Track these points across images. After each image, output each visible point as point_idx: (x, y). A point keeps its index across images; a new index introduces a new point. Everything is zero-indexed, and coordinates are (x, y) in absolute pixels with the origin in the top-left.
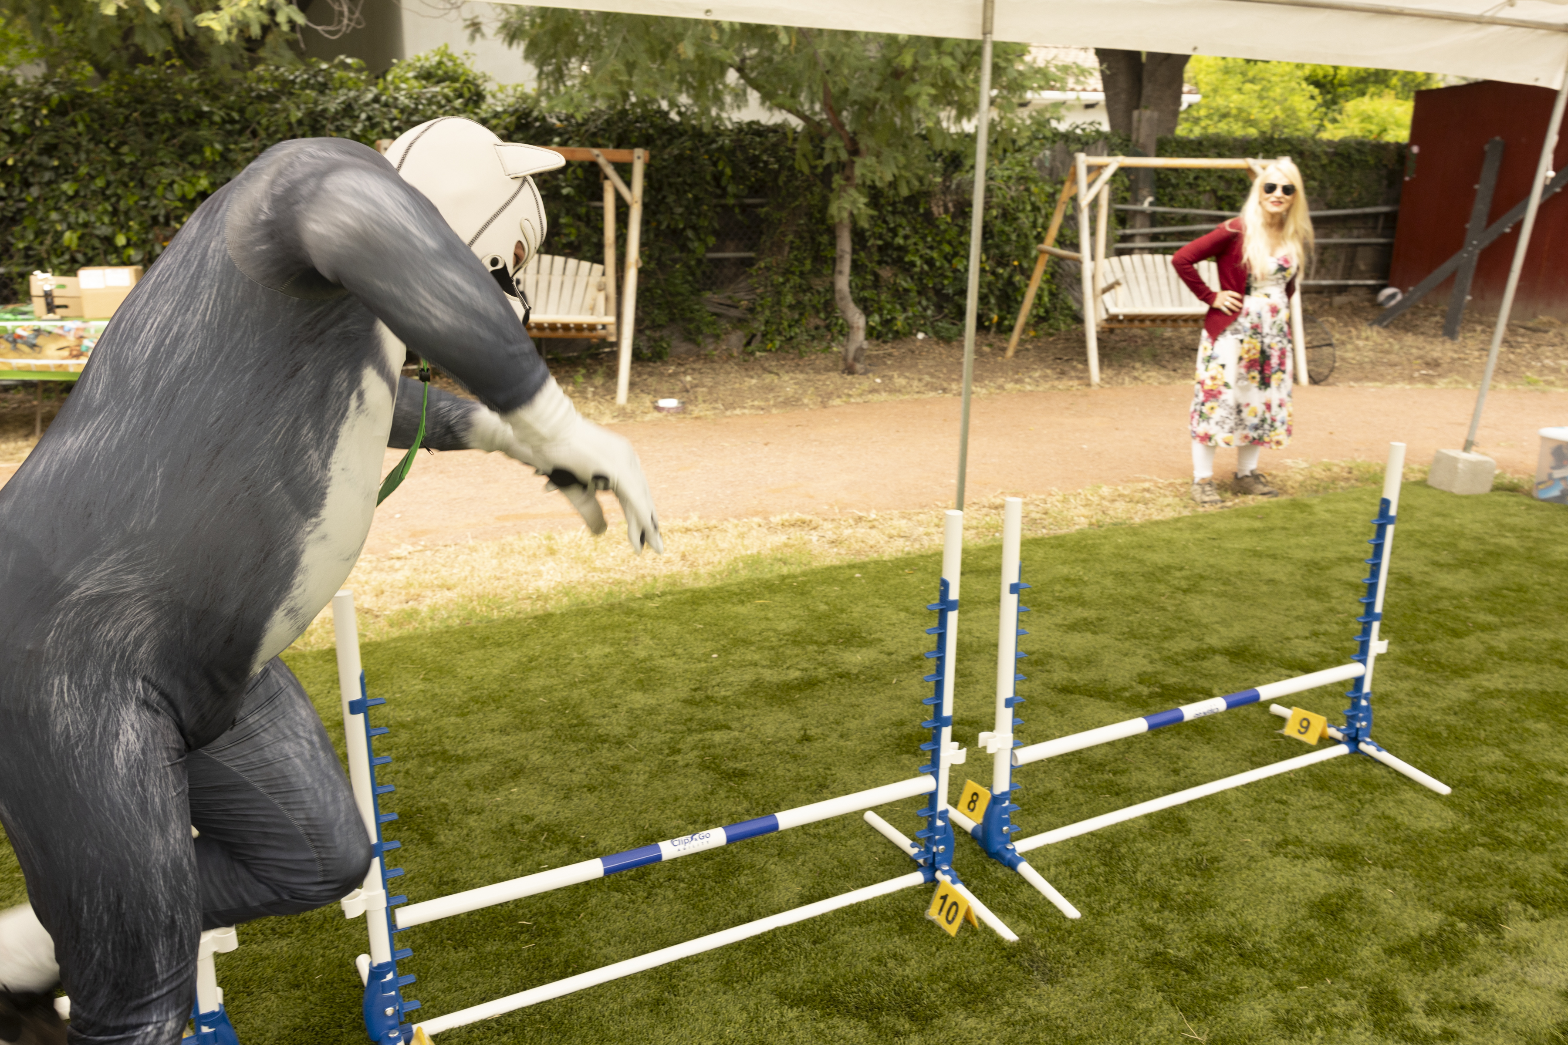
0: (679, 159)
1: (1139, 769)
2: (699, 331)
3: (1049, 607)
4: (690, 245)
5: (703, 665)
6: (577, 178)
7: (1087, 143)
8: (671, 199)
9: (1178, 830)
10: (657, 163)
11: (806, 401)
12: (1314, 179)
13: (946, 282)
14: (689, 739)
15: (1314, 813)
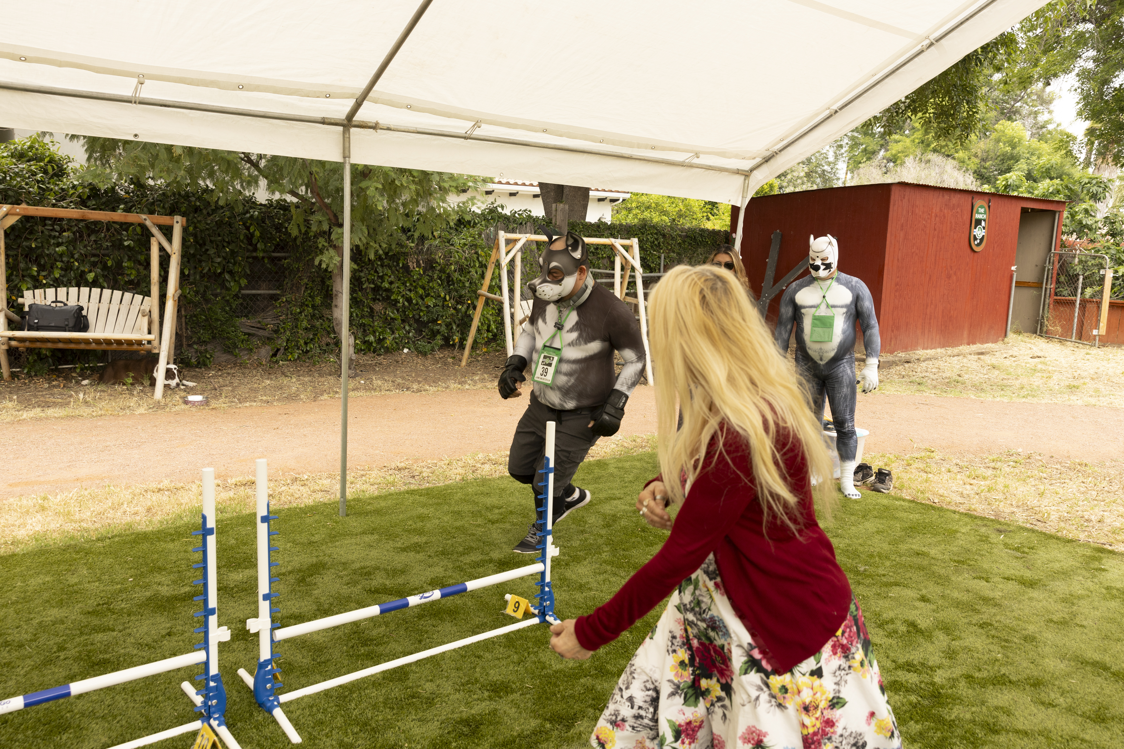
0: (220, 224)
1: (396, 641)
2: (235, 346)
3: (397, 536)
4: (227, 284)
5: (119, 586)
6: (137, 234)
7: (521, 224)
8: (212, 252)
9: (400, 679)
10: (202, 226)
11: (302, 396)
12: (674, 252)
13: (422, 314)
14: (77, 640)
15: (497, 662)
